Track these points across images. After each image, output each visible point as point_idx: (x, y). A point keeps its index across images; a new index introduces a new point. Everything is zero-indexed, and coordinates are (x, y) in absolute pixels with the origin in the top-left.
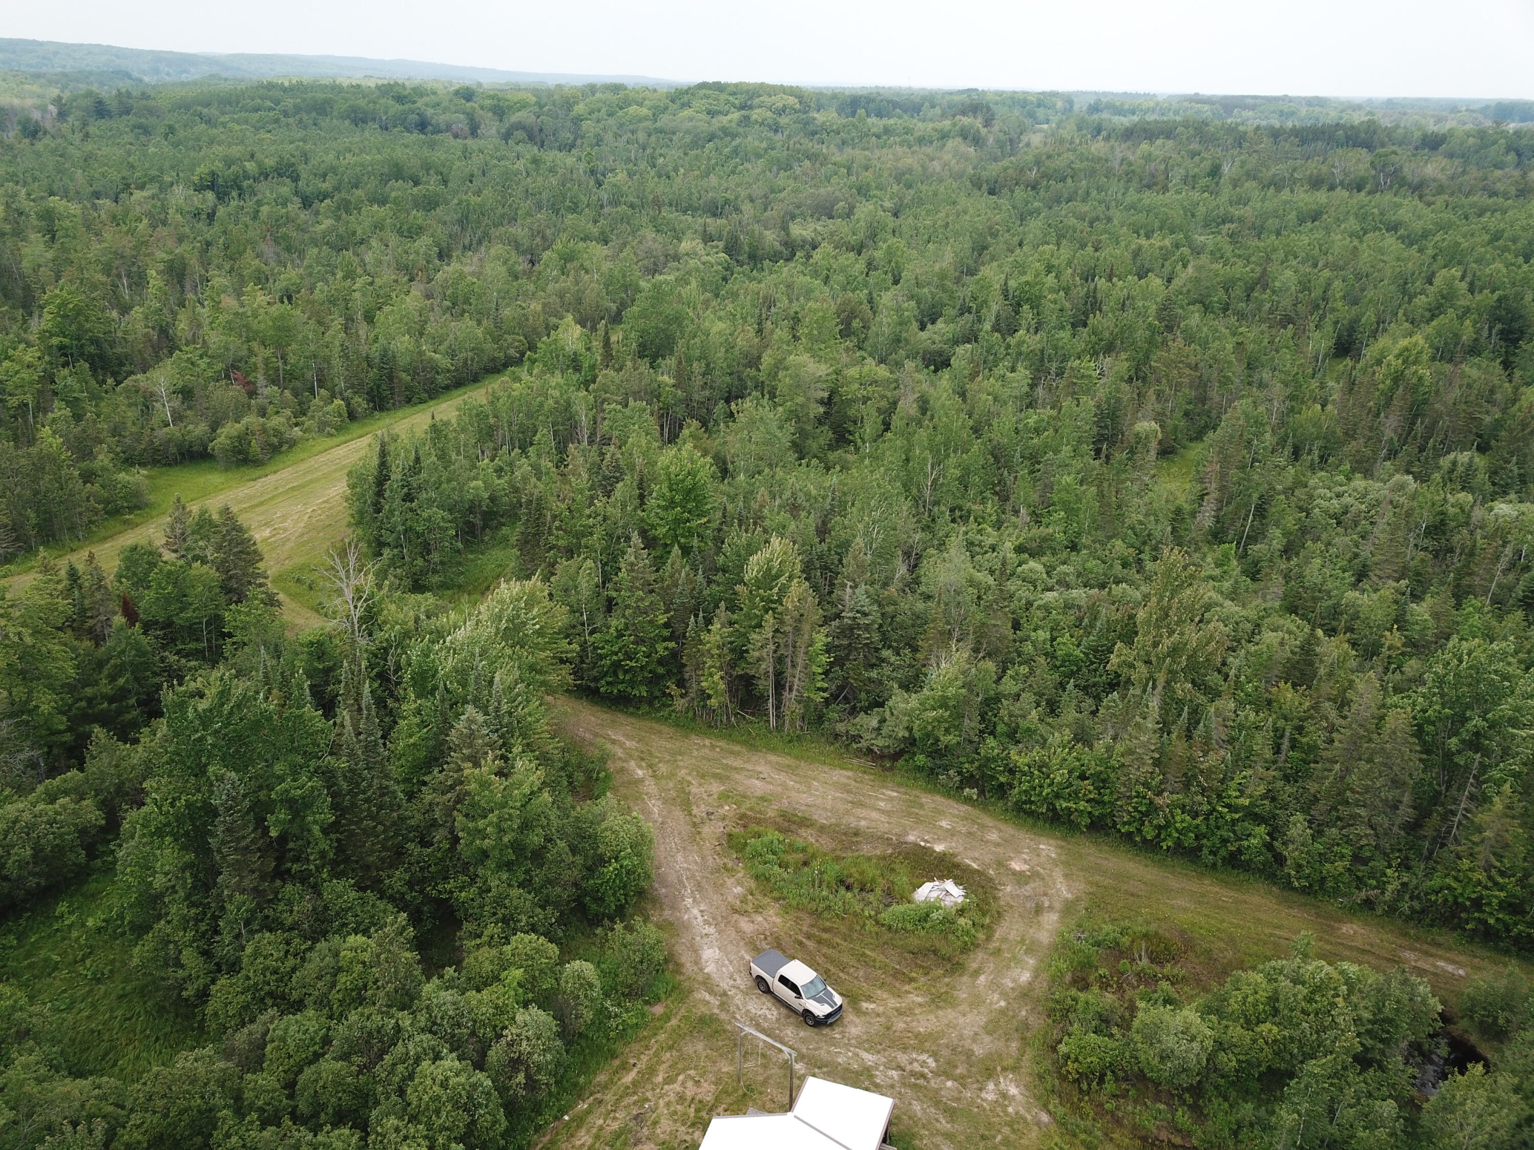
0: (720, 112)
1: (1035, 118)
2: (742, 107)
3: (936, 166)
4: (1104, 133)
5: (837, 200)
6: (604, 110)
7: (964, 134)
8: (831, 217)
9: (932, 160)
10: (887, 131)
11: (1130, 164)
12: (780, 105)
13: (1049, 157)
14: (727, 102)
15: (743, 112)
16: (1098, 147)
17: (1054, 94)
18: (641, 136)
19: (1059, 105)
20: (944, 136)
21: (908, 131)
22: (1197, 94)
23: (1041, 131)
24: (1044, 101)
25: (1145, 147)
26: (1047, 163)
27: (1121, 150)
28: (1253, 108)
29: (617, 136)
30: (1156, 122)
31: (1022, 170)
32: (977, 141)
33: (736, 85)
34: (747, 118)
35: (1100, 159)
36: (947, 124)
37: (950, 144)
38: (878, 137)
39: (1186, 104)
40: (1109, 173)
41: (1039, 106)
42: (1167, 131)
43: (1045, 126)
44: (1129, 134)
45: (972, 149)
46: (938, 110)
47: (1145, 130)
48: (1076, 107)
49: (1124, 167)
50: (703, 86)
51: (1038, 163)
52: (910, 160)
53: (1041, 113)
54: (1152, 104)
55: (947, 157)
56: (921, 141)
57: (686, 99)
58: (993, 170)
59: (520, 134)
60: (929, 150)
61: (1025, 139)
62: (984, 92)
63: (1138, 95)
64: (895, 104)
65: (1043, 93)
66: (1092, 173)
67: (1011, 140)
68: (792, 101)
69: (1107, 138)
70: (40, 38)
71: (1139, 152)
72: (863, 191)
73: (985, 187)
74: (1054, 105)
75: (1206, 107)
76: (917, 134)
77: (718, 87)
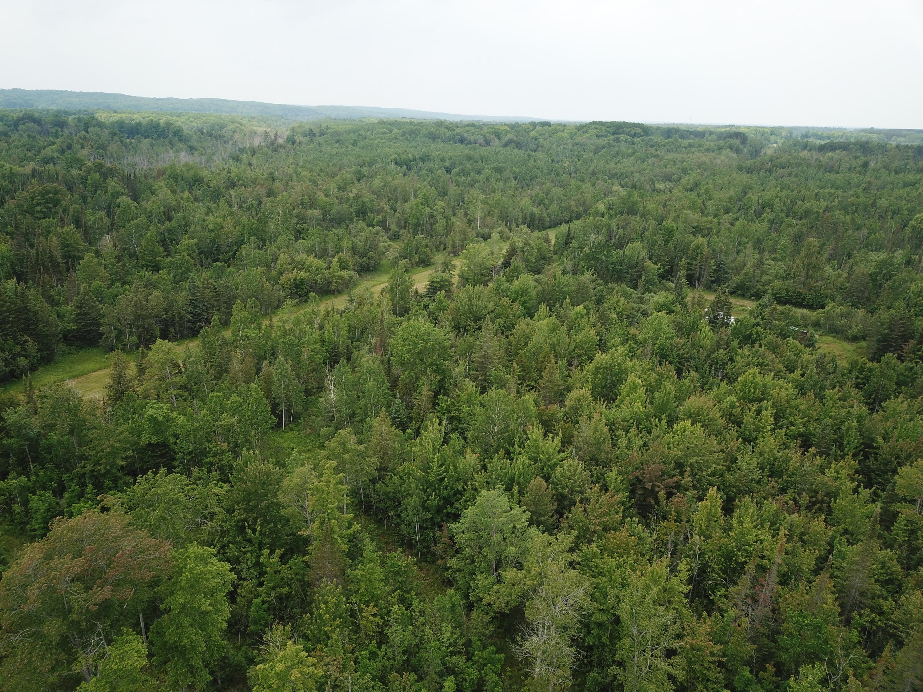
0: (603, 136)
1: (769, 141)
2: (613, 134)
3: (718, 161)
4: (809, 148)
5: (673, 174)
6: (547, 134)
7: (731, 148)
8: (671, 182)
9: (715, 159)
10: (690, 145)
11: (820, 161)
12: (633, 132)
13: (777, 158)
14: (606, 131)
15: (616, 136)
16: (804, 154)
17: (781, 128)
18: (570, 146)
19: (784, 134)
20: (720, 148)
21: (700, 145)
22: (872, 128)
23: (773, 147)
24: (775, 131)
25: (830, 154)
26: (776, 161)
27: (815, 155)
28: (905, 136)
29: (558, 146)
30: (839, 142)
31: (763, 163)
32: (738, 151)
33: (611, 123)
34: (618, 138)
35: (804, 159)
36: (721, 143)
37: (724, 152)
38: (686, 148)
39: (862, 134)
40: (809, 166)
41: (771, 134)
42: (845, 147)
43: (775, 145)
44: (822, 149)
45: (735, 155)
46: (714, 136)
47: (831, 146)
48: (794, 135)
49: (818, 163)
50: (594, 123)
51: (771, 160)
52: (705, 158)
53: (773, 138)
54: (841, 134)
55: (723, 158)
56: (708, 150)
57: (585, 129)
58: (749, 163)
59: (513, 145)
60: (713, 154)
61: (763, 151)
62: (739, 127)
63: (834, 129)
64: (691, 133)
65: (774, 127)
66: (800, 165)
67: (756, 151)
68: (639, 130)
69: (810, 150)
70: (228, 98)
71: (826, 157)
72: (685, 172)
73: (744, 170)
74: (781, 134)
75: (875, 136)
76: (706, 147)
77: (601, 123)
